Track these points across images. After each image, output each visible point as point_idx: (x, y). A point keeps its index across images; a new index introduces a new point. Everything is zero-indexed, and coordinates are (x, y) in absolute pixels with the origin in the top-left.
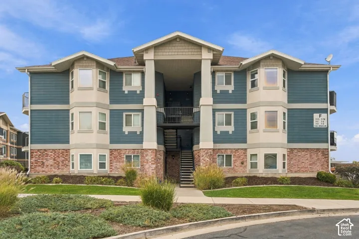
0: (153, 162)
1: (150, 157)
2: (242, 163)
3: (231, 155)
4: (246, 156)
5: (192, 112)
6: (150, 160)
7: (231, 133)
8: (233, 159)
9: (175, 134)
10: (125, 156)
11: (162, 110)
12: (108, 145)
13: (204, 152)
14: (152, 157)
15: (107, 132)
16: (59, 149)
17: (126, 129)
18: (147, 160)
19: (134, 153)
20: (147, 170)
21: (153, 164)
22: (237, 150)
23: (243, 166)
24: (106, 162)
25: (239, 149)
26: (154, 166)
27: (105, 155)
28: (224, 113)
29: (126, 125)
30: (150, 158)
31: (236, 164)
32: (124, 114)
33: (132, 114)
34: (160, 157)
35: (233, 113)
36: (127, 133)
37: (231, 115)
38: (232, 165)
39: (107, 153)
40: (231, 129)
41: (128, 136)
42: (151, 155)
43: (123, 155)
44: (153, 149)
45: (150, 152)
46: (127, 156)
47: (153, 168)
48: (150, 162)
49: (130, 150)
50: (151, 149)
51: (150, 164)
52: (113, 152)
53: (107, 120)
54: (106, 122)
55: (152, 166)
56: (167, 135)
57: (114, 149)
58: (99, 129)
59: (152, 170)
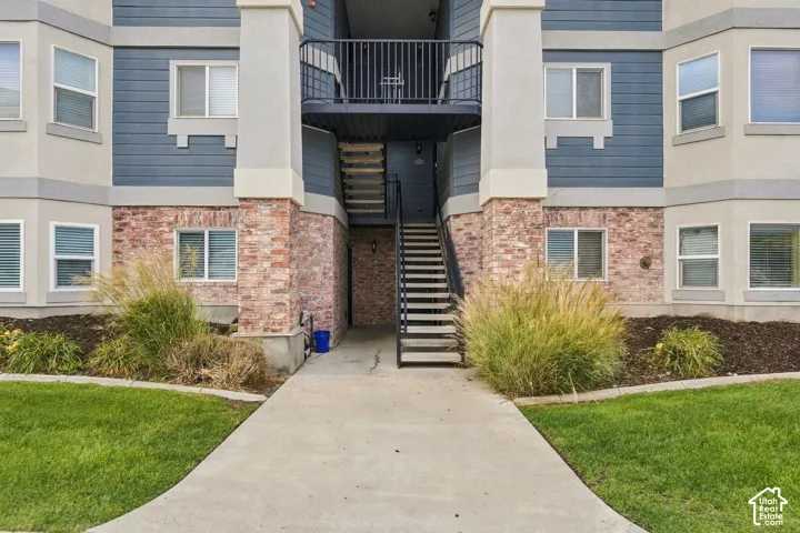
0: (280, 258)
1: (267, 233)
2: (645, 264)
3: (599, 234)
4: (660, 235)
5: (441, 74)
6: (268, 251)
7: (599, 144)
8: (607, 248)
9: (378, 161)
10: (175, 237)
11: (328, 62)
12: (107, 188)
13: (507, 212)
14: (274, 234)
15: (100, 135)
17: (180, 128)
18: (255, 248)
19: (212, 222)
21: (281, 265)
22: (624, 212)
23: (651, 275)
24: (96, 257)
25: (631, 208)
26: (282, 275)
27: (92, 230)
28: (574, 67)
29: (181, 112)
30: (267, 239)
31: (621, 268)
32: (174, 65)
33: (208, 64)
34: (320, 240)
35: (606, 68)
36: (182, 142)
37: (599, 73)
38: (606, 271)
39: (100, 224)
40: (600, 130)
41: (186, 152)
42: (272, 227)
43: (166, 229)
44: (278, 199)
45: (265, 210)
46: (183, 235)
47: (280, 285)
48: (267, 258)
49: (195, 210)
50: (270, 199)
51: (266, 265)
52: (127, 219)
53: (100, 86)
54: (96, 94)
55: (274, 276)
56: (351, 166)
57: (129, 207)
58: (58, 118)
59: (276, 292)
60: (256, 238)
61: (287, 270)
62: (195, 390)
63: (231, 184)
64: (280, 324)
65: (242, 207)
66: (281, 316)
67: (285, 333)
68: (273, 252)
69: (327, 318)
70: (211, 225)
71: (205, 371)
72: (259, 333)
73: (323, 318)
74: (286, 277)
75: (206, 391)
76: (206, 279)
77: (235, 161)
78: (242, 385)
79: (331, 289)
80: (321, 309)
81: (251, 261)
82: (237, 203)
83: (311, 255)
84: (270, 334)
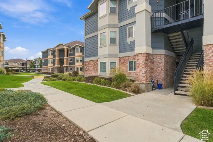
0: (144, 66)
6: (141, 65)
10: (128, 62)
11: (163, 15)
12: (118, 54)
13: (210, 49)
14: (142, 61)
15: (117, 44)
16: (95, 60)
17: (129, 40)
18: (139, 64)
20: (138, 74)
24: (116, 67)
26: (144, 70)
29: (129, 37)
30: (141, 62)
32: (128, 28)
33: (134, 26)
34: (160, 61)
36: (129, 43)
39: (116, 60)
41: (130, 45)
42: (142, 59)
43: (127, 61)
44: (143, 53)
45: (141, 56)
46: (130, 62)
47: (144, 72)
48: (141, 66)
49: (132, 57)
50: (141, 53)
51: (141, 68)
52: (121, 60)
53: (116, 35)
54: (116, 37)
55: (142, 70)
56: (172, 40)
57: (121, 57)
58: (111, 43)
59: (143, 73)
60: (139, 62)
61: (145, 69)
62: (124, 91)
63: (134, 51)
64: (144, 81)
65: (136, 56)
66: (144, 79)
67: (145, 83)
68: (142, 65)
69: (162, 81)
70: (134, 60)
71: (126, 89)
72: (140, 82)
73: (161, 81)
74: (145, 71)
75: (126, 92)
76: (134, 71)
77: (135, 46)
78: (132, 92)
79: (164, 73)
80: (160, 78)
81: (138, 67)
82: (135, 55)
83: (157, 65)
84: (141, 83)
